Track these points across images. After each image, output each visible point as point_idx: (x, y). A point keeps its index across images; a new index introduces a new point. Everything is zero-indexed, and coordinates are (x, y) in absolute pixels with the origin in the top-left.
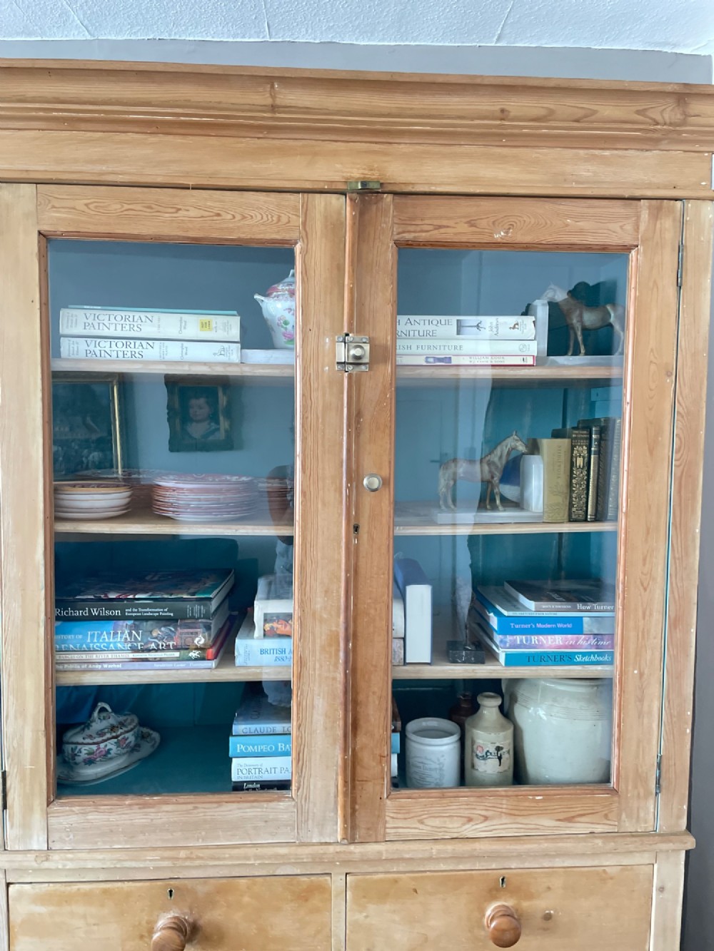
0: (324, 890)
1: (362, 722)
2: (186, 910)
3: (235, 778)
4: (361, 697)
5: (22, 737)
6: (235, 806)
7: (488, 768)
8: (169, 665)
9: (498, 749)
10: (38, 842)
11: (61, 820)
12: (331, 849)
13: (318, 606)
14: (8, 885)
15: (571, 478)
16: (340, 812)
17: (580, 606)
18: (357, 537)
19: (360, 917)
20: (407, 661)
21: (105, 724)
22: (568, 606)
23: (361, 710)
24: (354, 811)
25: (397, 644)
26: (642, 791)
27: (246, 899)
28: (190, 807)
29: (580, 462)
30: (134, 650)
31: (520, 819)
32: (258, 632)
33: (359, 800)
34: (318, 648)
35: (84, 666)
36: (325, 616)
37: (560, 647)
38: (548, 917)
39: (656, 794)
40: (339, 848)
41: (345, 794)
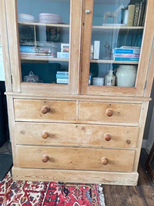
0: (74, 104)
1: (83, 70)
2: (48, 106)
3: (57, 82)
4: (83, 65)
5: (14, 68)
6: (57, 86)
7: (109, 84)
8: (44, 56)
9: (112, 80)
10: (19, 91)
11: (23, 86)
12: (76, 96)
13: (75, 43)
14: (13, 99)
15: (135, 15)
16: (78, 88)
17: (133, 47)
18: (84, 26)
19: (81, 109)
20: (94, 59)
21: (32, 75)
22: (130, 47)
23: (83, 67)
24: (81, 89)
25: (92, 55)
26: (141, 88)
27: (59, 105)
28: (48, 85)
29: (137, 11)
30: (36, 53)
31: (114, 92)
32: (62, 50)
33: (82, 86)
34: (74, 53)
35: (26, 56)
36: (76, 45)
37: (127, 56)
38: (119, 113)
39: (144, 89)
40: (78, 95)
41: (79, 84)
